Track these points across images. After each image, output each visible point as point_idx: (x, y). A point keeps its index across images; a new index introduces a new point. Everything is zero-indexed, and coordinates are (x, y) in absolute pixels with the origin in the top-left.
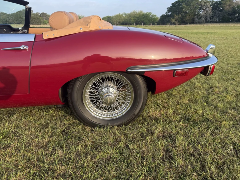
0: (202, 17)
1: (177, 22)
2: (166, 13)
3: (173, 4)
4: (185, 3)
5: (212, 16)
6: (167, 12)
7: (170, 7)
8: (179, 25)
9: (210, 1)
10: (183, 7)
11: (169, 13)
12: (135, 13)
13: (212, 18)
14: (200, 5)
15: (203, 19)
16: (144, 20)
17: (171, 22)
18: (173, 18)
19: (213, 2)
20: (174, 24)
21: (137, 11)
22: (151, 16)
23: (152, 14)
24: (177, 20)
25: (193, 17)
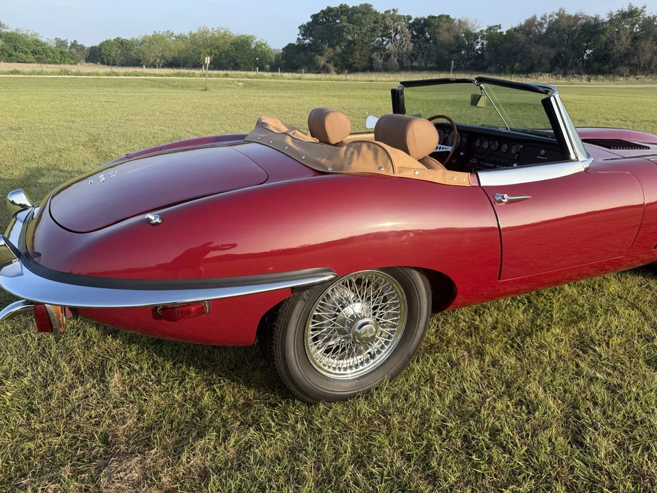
0: (393, 56)
1: (331, 66)
2: (299, 39)
3: (315, 17)
4: (345, 17)
5: (413, 55)
6: (301, 38)
7: (305, 23)
8: (338, 73)
9: (404, 16)
10: (344, 27)
11: (305, 39)
12: (210, 35)
13: (413, 58)
14: (383, 25)
15: (394, 61)
16: (237, 56)
17: (316, 66)
18: (321, 55)
19: (408, 20)
20: (325, 70)
21: (213, 29)
22: (253, 46)
23: (257, 40)
24: (331, 59)
25: (371, 55)
